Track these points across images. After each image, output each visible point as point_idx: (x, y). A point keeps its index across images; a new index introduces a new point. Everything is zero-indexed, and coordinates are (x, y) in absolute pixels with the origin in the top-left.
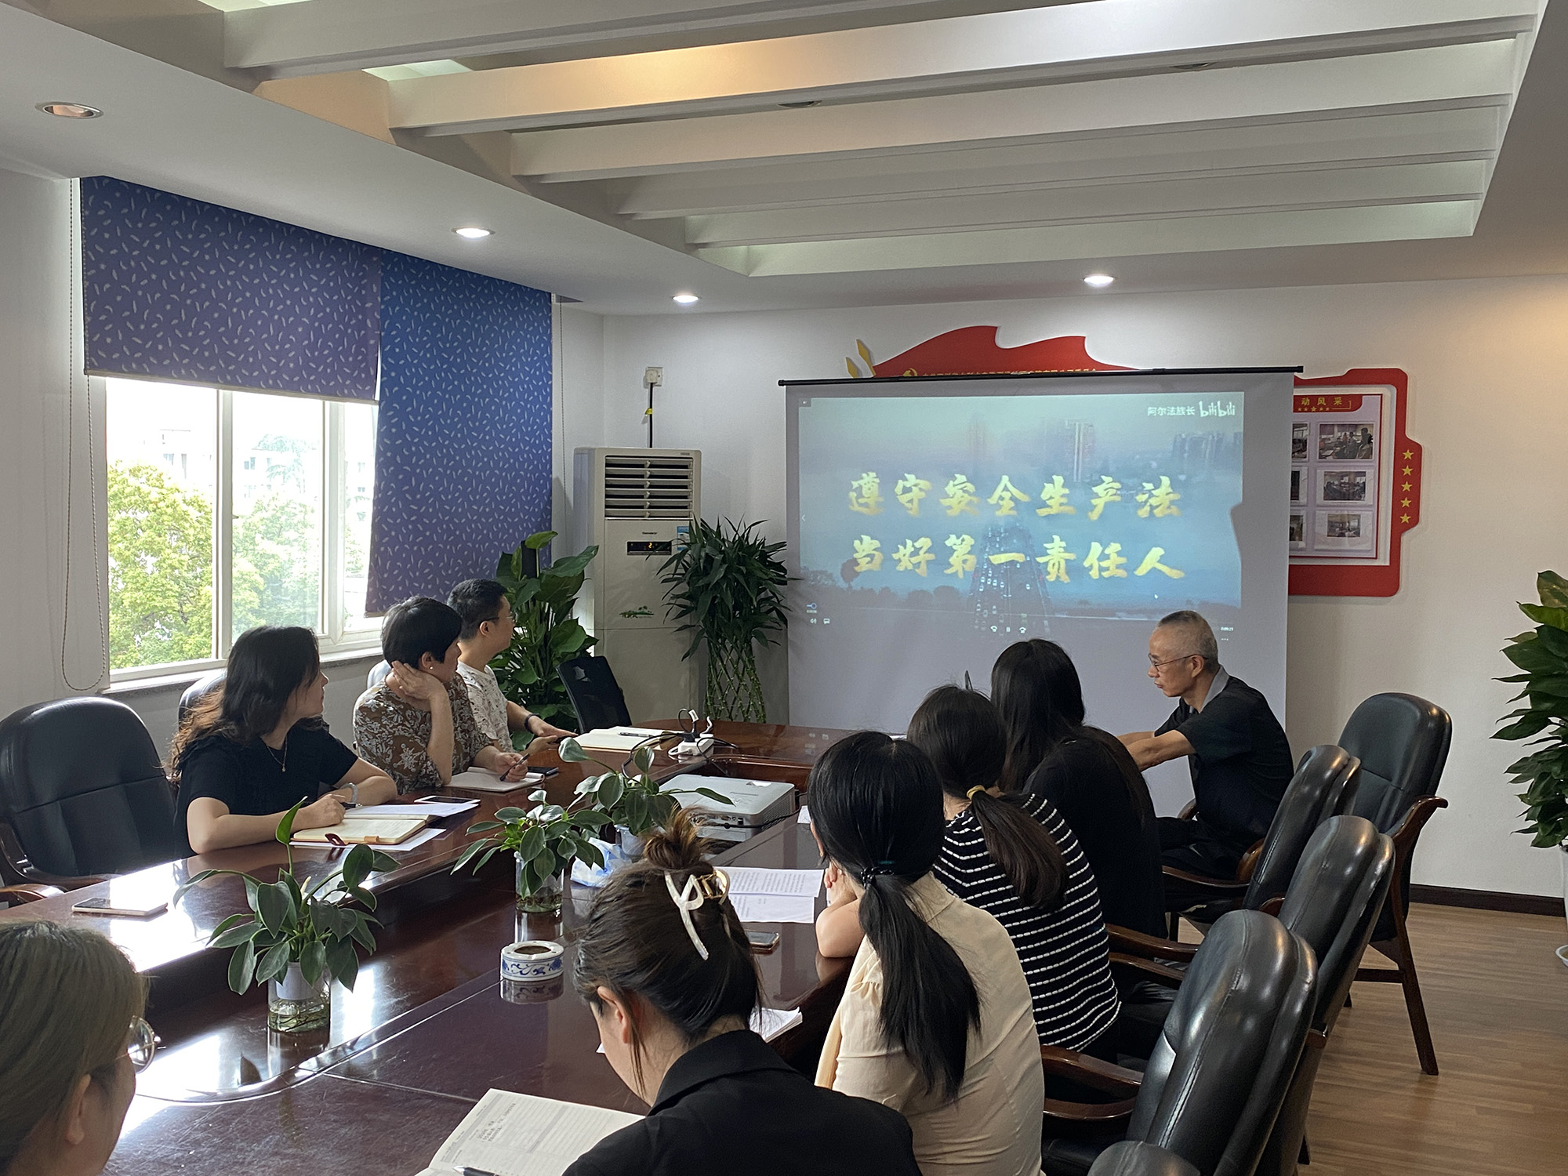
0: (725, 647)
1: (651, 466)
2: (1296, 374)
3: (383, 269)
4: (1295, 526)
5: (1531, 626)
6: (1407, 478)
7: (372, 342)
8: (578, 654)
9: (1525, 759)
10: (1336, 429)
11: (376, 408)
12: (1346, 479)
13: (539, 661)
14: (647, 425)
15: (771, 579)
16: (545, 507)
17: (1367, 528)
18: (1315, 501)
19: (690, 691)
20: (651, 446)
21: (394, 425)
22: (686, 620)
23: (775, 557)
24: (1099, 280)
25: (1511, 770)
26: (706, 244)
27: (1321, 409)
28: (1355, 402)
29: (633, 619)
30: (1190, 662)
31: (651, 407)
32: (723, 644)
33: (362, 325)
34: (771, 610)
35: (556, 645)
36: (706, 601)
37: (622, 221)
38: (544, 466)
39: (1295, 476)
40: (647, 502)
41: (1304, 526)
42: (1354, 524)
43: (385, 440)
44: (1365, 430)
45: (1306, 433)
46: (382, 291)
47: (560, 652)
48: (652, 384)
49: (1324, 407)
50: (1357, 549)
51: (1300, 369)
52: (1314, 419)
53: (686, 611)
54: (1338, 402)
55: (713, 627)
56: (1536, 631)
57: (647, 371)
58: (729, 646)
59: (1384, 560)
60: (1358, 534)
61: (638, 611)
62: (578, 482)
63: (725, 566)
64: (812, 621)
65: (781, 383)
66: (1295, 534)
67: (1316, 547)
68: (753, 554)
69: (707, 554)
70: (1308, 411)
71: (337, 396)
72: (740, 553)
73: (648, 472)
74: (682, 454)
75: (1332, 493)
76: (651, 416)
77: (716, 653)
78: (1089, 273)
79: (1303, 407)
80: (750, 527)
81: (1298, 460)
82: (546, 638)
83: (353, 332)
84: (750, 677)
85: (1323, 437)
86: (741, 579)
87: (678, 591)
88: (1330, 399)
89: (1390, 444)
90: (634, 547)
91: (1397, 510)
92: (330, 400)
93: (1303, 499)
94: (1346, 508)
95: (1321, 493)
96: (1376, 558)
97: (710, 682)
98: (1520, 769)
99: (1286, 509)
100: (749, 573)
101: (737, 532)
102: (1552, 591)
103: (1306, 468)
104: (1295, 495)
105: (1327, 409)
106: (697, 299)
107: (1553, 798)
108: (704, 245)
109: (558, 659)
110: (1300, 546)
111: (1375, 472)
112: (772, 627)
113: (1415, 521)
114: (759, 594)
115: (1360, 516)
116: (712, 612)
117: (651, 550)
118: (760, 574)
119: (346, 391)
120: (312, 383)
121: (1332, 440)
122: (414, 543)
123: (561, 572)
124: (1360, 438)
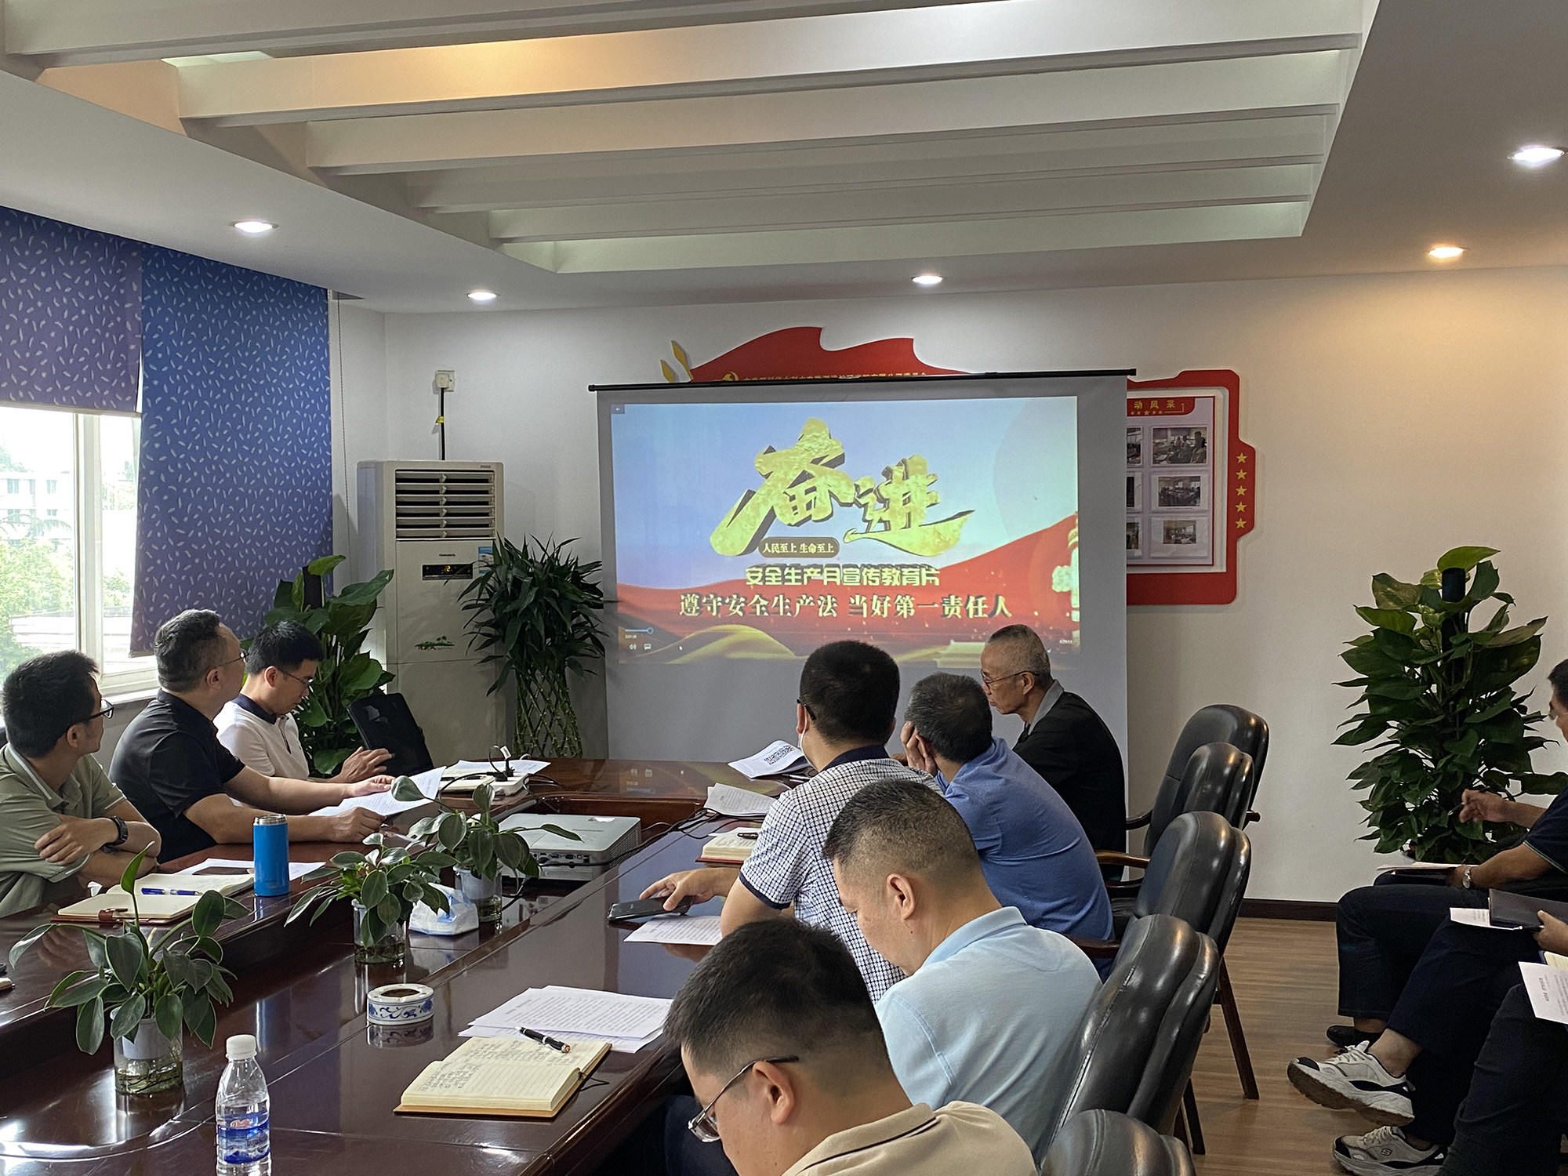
0: (535, 678)
1: (447, 481)
2: (1129, 377)
3: (144, 265)
4: (1131, 534)
5: (1368, 629)
6: (1241, 483)
7: (132, 347)
8: (372, 692)
9: (1366, 764)
10: (1169, 433)
11: (138, 421)
12: (1180, 485)
13: (327, 701)
14: (438, 435)
15: (586, 603)
16: (325, 527)
17: (1203, 535)
18: (1150, 507)
19: (497, 728)
20: (443, 459)
21: (157, 440)
22: (491, 650)
23: (588, 579)
24: (928, 280)
25: (1352, 776)
26: (513, 238)
27: (1154, 413)
28: (1187, 405)
29: (430, 651)
30: (1021, 679)
31: (442, 415)
32: (533, 675)
33: (120, 328)
34: (585, 637)
35: (348, 683)
36: (514, 629)
37: (422, 215)
38: (323, 481)
39: (1130, 481)
40: (444, 520)
41: (1140, 533)
42: (1190, 530)
43: (148, 457)
44: (1198, 434)
45: (1139, 438)
46: (143, 288)
47: (353, 689)
48: (443, 389)
49: (1158, 410)
50: (1196, 555)
51: (1133, 372)
52: (1148, 423)
53: (491, 640)
54: (1171, 405)
55: (523, 657)
56: (1372, 635)
57: (436, 376)
58: (539, 678)
59: (1220, 567)
60: (1193, 540)
61: (437, 642)
62: (362, 501)
63: (535, 589)
64: (631, 647)
65: (592, 388)
66: (1132, 542)
67: (1152, 555)
68: (566, 575)
69: (514, 577)
70: (1140, 415)
71: (95, 408)
72: (551, 575)
73: (444, 487)
74: (482, 467)
75: (1168, 499)
76: (443, 424)
77: (525, 685)
78: (917, 275)
79: (1136, 410)
80: (560, 547)
81: (1131, 465)
82: (334, 676)
83: (111, 336)
84: (564, 711)
85: (1157, 441)
86: (554, 604)
87: (481, 619)
88: (1163, 401)
89: (1223, 445)
90: (430, 571)
91: (1232, 515)
92: (84, 413)
93: (1138, 506)
94: (1180, 514)
95: (1156, 498)
96: (1213, 565)
97: (520, 718)
98: (1362, 774)
99: (1123, 516)
100: (563, 597)
101: (545, 551)
102: (1387, 594)
103: (1140, 474)
104: (1130, 502)
105: (1160, 412)
106: (494, 296)
107: (1393, 803)
108: (510, 240)
109: (350, 698)
110: (1136, 555)
111: (1209, 476)
112: (588, 656)
113: (1250, 526)
114: (572, 619)
115: (1195, 522)
116: (520, 642)
117: (449, 573)
118: (574, 598)
119: (104, 403)
120: (66, 393)
121: (1166, 444)
122: (180, 573)
123: (351, 599)
124: (1194, 442)
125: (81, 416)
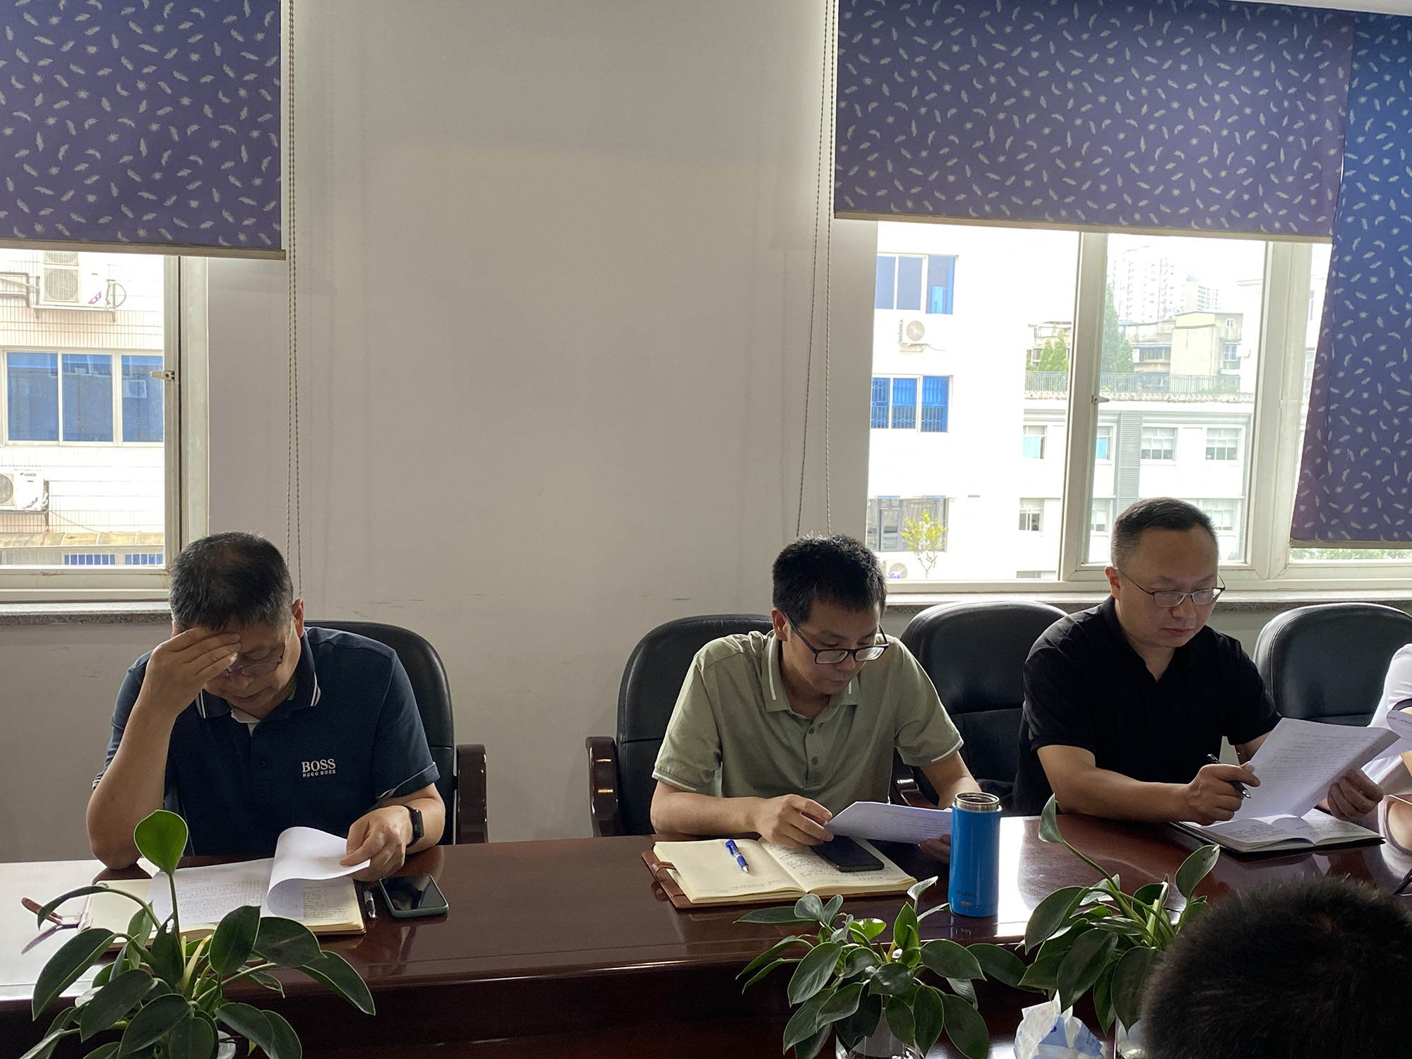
33: (1317, 128)
125: (1271, 244)
